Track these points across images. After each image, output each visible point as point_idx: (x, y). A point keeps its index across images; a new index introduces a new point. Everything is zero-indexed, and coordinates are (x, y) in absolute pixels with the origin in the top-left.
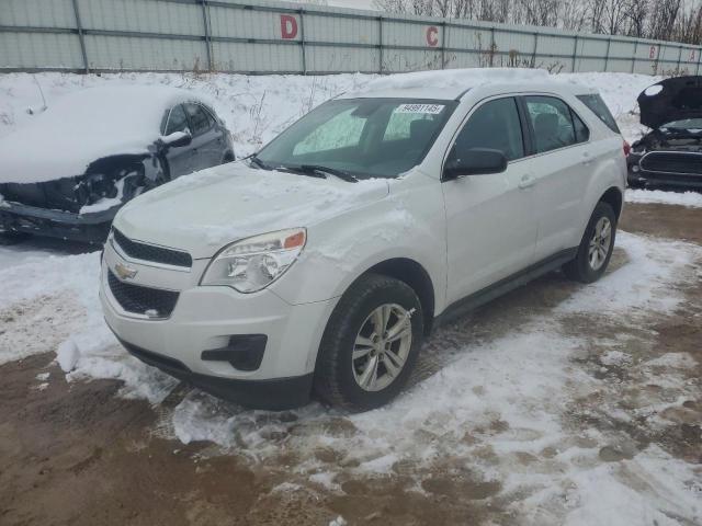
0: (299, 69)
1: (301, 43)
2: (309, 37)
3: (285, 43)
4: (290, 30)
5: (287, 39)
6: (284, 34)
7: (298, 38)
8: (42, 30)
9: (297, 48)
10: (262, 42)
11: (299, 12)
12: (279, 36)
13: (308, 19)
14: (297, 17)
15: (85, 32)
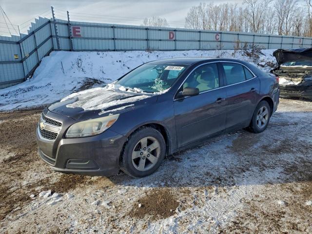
0: (174, 48)
1: (175, 40)
2: (177, 39)
3: (170, 40)
4: (172, 36)
5: (171, 39)
6: (170, 38)
7: (174, 39)
8: (105, 39)
9: (174, 42)
10: (163, 40)
11: (175, 31)
12: (168, 38)
13: (177, 33)
14: (174, 32)
15: (116, 39)
